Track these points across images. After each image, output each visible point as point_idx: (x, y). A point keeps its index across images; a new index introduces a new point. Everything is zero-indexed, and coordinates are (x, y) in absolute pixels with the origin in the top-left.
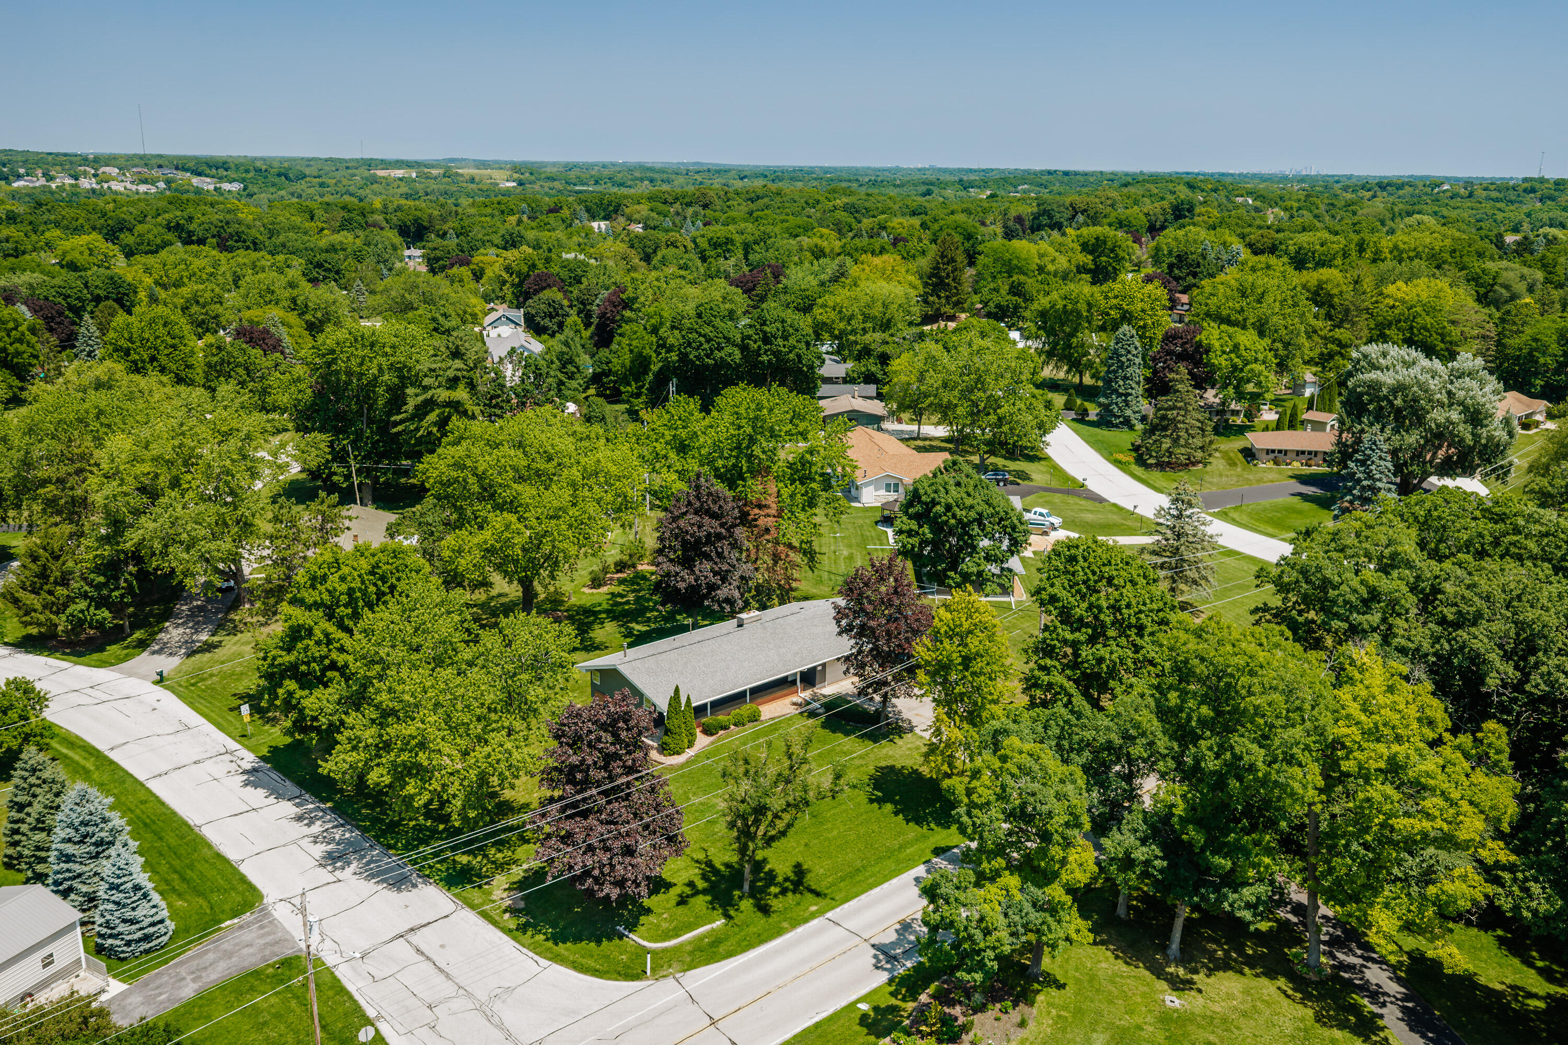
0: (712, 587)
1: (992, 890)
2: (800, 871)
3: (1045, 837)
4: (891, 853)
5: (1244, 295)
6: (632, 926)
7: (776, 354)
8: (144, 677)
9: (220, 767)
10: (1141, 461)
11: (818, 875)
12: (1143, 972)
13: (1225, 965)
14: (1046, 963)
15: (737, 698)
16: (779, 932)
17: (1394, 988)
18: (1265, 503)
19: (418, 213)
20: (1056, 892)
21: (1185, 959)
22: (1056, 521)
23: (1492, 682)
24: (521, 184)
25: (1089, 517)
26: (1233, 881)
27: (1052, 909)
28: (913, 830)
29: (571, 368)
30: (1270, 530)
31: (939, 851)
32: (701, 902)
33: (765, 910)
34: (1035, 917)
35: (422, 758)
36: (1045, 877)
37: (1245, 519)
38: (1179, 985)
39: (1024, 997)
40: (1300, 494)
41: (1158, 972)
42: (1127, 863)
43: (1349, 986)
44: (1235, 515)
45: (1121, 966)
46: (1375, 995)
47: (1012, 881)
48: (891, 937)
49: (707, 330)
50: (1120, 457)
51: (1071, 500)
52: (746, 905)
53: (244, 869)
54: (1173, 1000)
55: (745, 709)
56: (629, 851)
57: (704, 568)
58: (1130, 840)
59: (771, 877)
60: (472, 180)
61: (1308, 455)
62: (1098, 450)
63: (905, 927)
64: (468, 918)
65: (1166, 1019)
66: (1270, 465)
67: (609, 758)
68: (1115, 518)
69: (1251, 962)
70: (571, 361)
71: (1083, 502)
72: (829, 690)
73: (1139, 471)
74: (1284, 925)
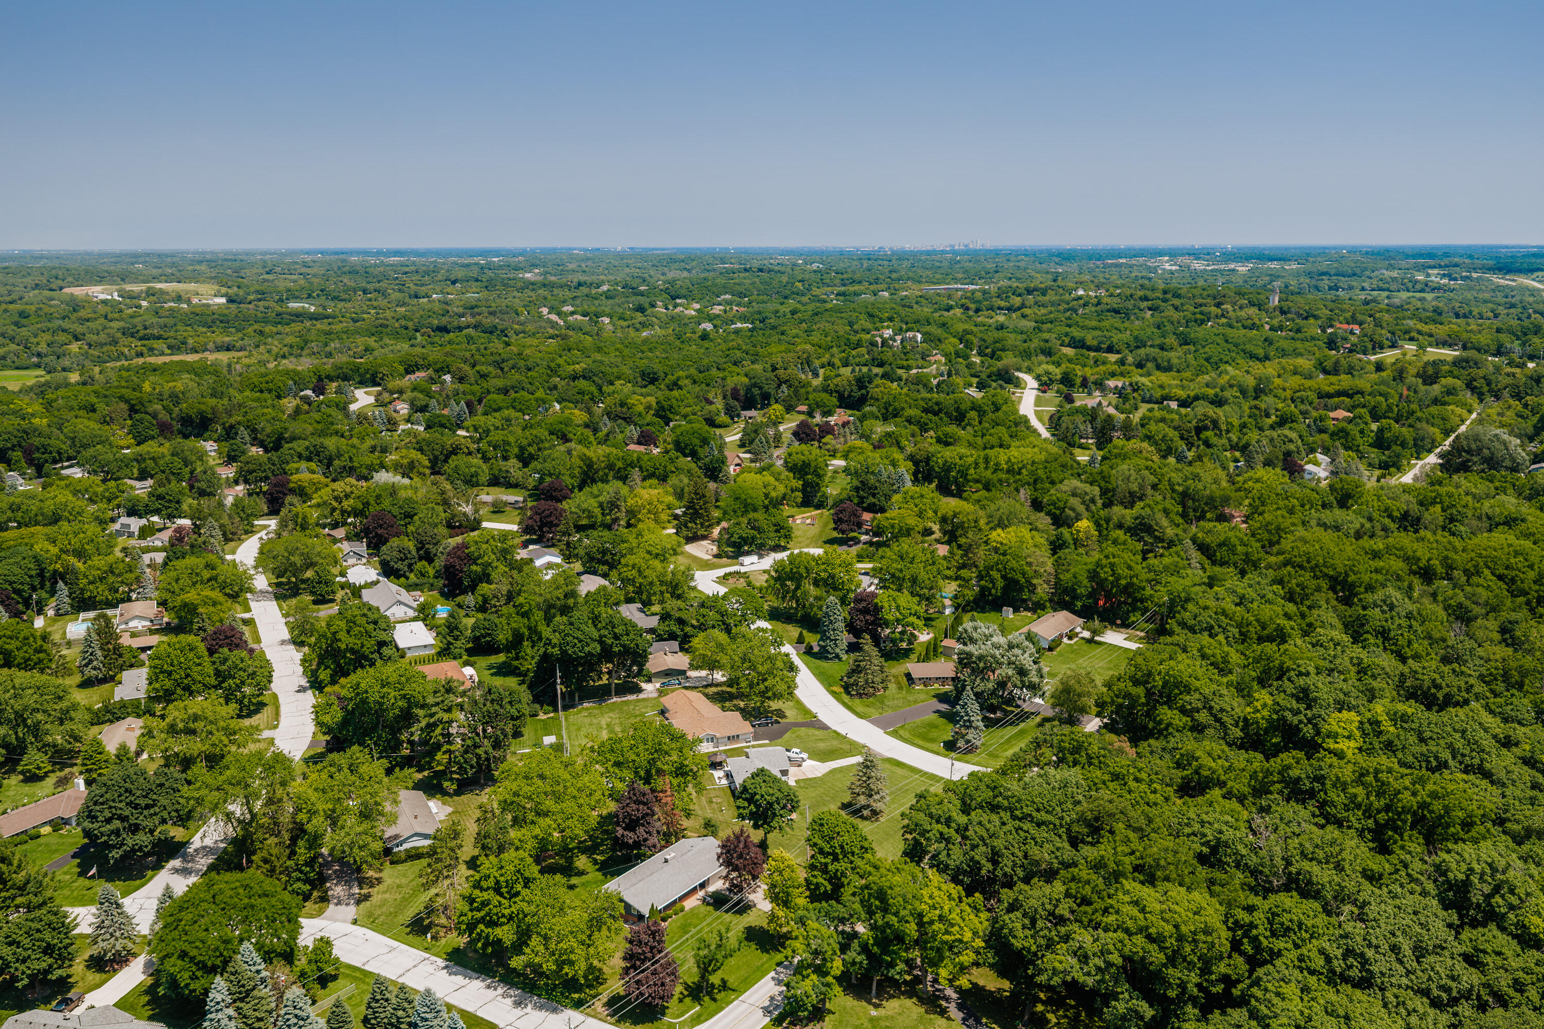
0: (645, 840)
1: (807, 982)
2: (724, 982)
3: (824, 959)
4: (758, 968)
5: (902, 558)
6: (664, 1014)
7: (623, 646)
8: (344, 921)
9: (431, 969)
10: (847, 688)
11: (732, 981)
12: (864, 1003)
13: (892, 997)
14: (828, 1006)
15: (674, 903)
16: (722, 1009)
17: (954, 996)
18: (918, 721)
19: (203, 407)
20: (830, 979)
21: (878, 996)
22: (805, 755)
23: (983, 872)
24: (231, 301)
25: (822, 745)
26: (892, 965)
27: (828, 985)
28: (765, 956)
29: (456, 633)
30: (921, 743)
31: (779, 964)
32: (688, 1000)
33: (714, 1000)
34: (823, 989)
35: (572, 957)
36: (827, 974)
37: (906, 735)
38: (877, 1006)
39: (821, 1019)
40: (938, 711)
41: (869, 1002)
42: (854, 963)
43: (939, 997)
44: (901, 732)
45: (856, 1002)
46: (947, 999)
47: (814, 977)
48: (767, 1003)
49: (578, 634)
50: (835, 689)
51: (811, 731)
52: (707, 998)
53: (479, 1014)
54: (874, 1013)
55: (678, 905)
56: (663, 984)
57: (641, 831)
58: (854, 954)
59: (713, 985)
60: (179, 298)
61: (943, 680)
62: (822, 682)
63: (772, 998)
64: (591, 1021)
65: (872, 1019)
66: (921, 687)
67: (652, 948)
68: (835, 743)
69: (903, 993)
70: (456, 628)
71: (817, 732)
72: (711, 889)
73: (846, 698)
74: (916, 977)
